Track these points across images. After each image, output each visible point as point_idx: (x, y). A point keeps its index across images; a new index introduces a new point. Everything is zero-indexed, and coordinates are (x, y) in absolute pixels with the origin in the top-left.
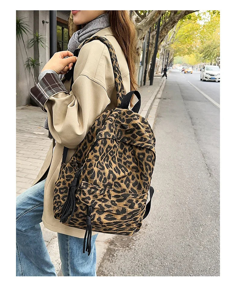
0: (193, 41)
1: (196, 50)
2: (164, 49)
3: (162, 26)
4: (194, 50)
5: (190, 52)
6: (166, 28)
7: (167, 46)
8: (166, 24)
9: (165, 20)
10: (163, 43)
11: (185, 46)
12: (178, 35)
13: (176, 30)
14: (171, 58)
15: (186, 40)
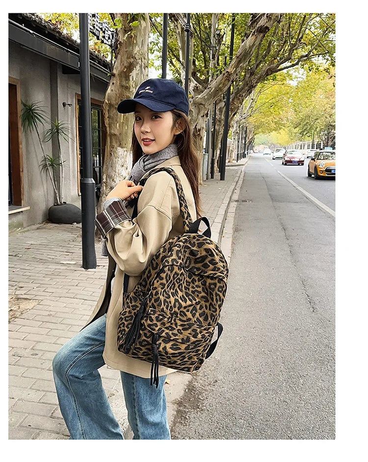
0: (283, 110)
1: (288, 123)
2: (239, 125)
3: (233, 93)
4: (284, 124)
5: (278, 126)
6: (240, 96)
7: (243, 120)
8: (238, 92)
9: (237, 83)
10: (237, 117)
11: (270, 119)
12: (258, 104)
13: (255, 95)
14: (250, 138)
15: (272, 110)
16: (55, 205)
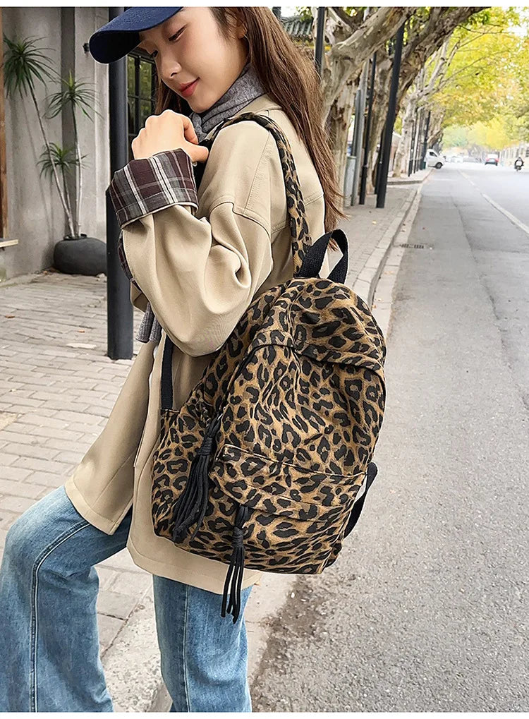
0: (498, 82)
1: (506, 108)
2: (415, 107)
3: (407, 44)
4: (499, 108)
5: (488, 113)
6: (420, 50)
7: (424, 99)
8: (418, 40)
9: (417, 27)
10: (412, 92)
11: (473, 97)
12: (453, 68)
13: (448, 52)
14: (435, 132)
15: (477, 81)
16: (65, 239)
